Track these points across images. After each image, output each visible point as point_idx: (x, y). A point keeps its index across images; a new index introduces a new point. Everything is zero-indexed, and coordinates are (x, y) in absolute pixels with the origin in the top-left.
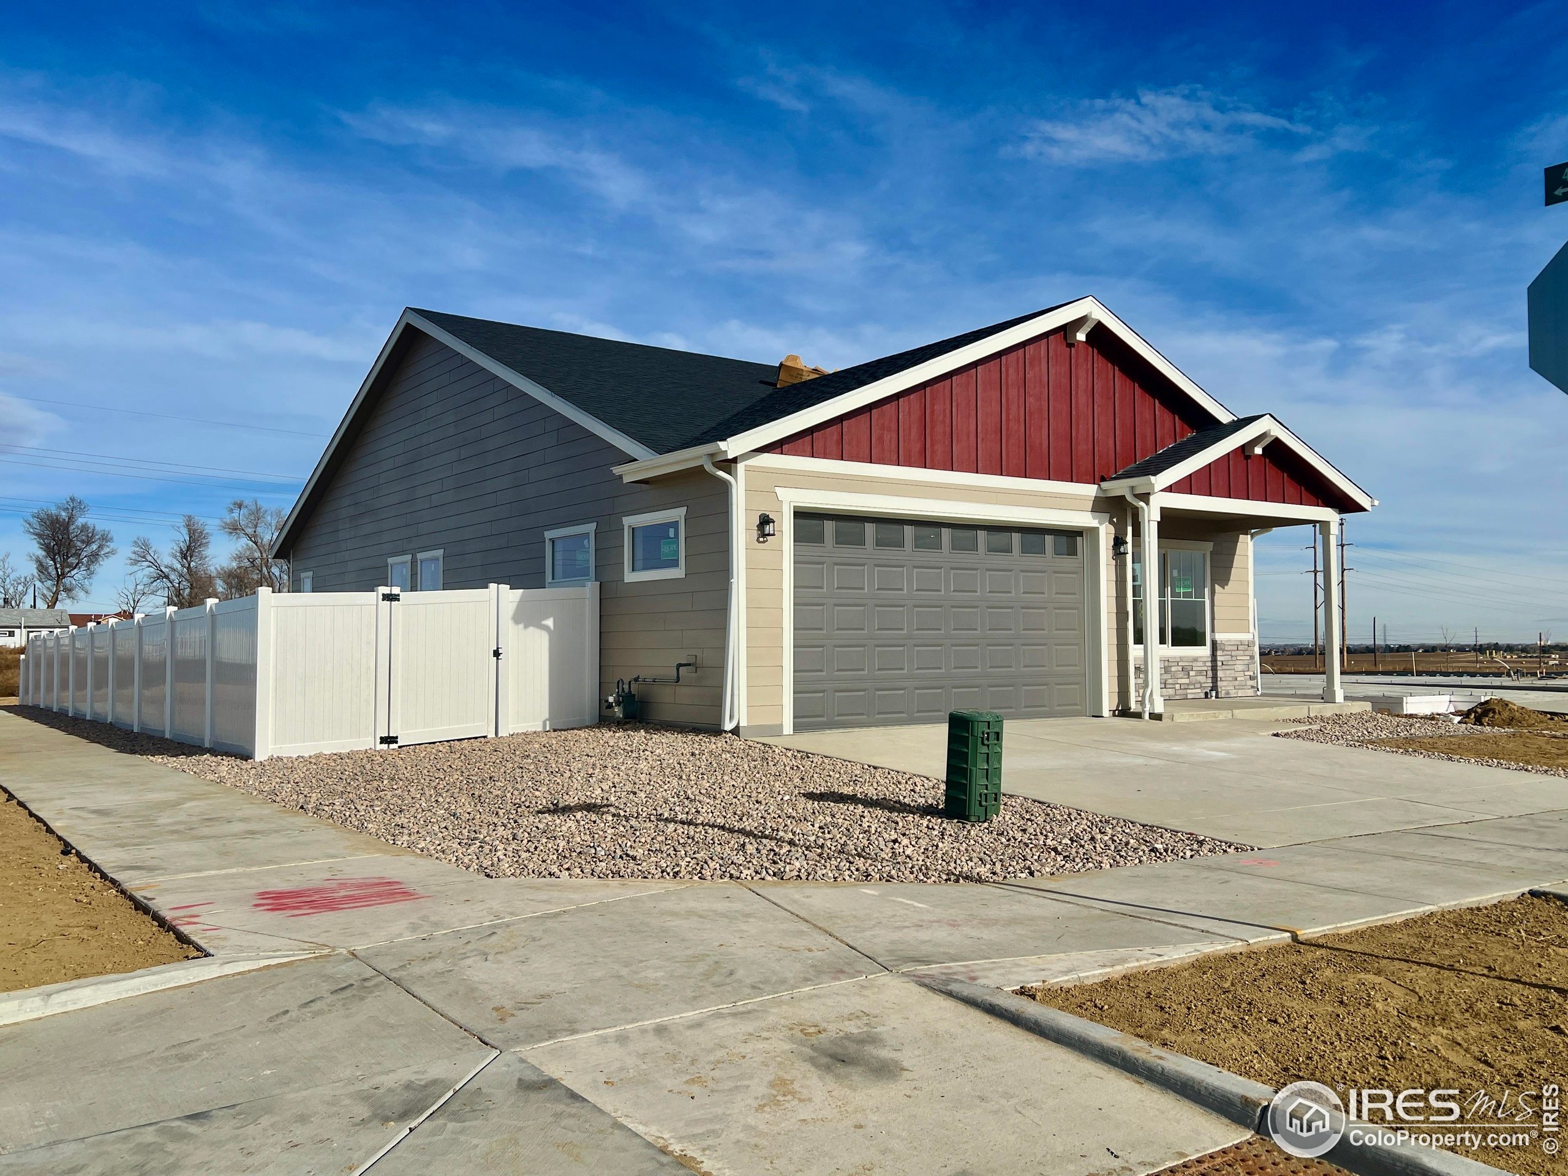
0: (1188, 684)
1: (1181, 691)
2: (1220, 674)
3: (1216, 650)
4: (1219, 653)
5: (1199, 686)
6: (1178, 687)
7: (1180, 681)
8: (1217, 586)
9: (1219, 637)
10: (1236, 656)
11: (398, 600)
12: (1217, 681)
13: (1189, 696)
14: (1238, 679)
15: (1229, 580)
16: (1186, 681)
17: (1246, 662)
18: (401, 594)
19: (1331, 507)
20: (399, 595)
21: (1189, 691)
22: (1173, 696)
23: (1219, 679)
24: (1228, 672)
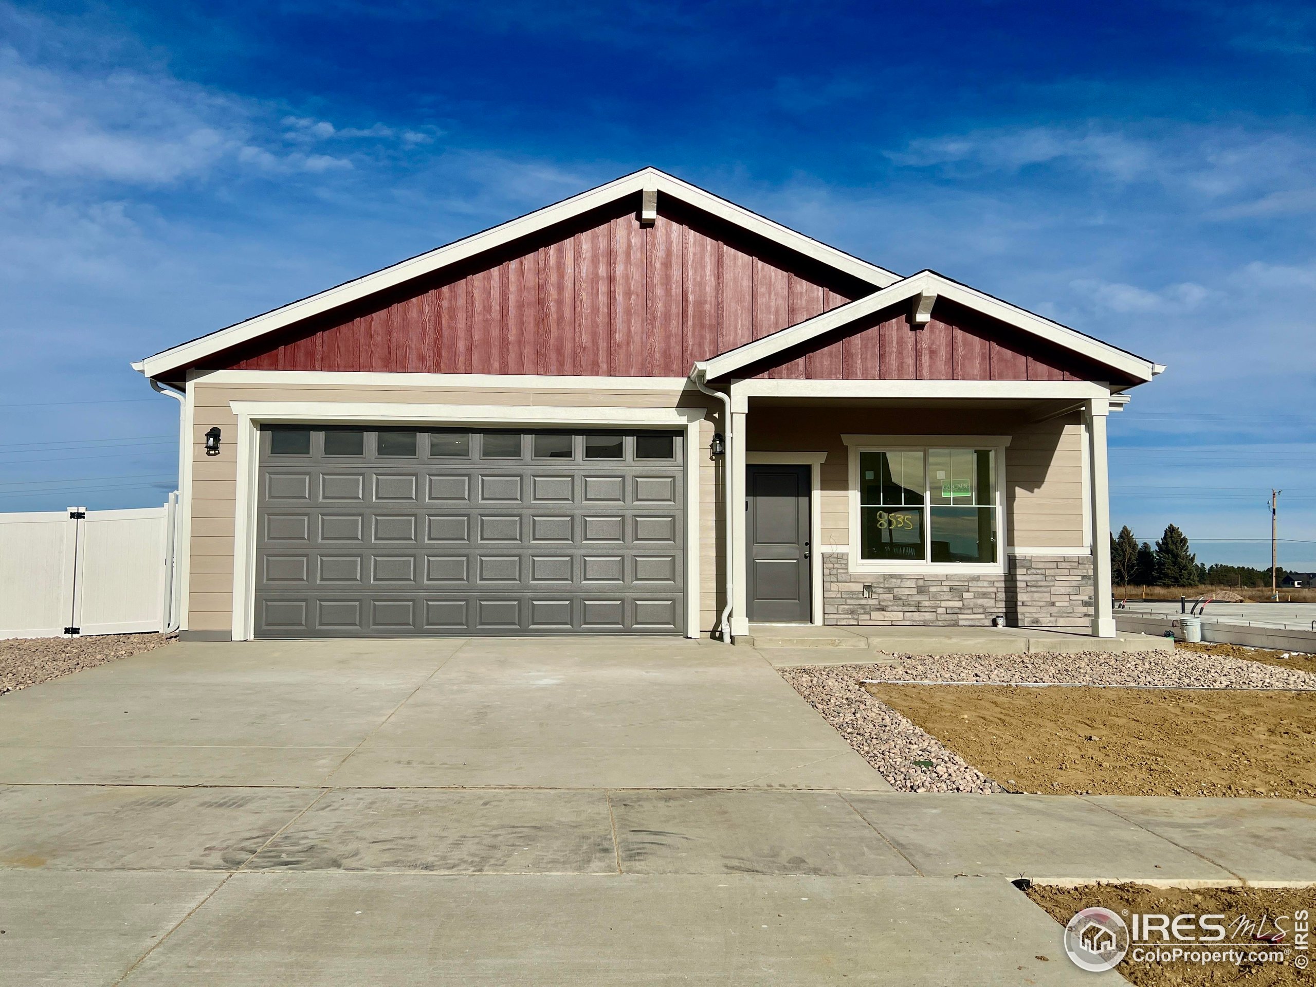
0: (960, 608)
1: (947, 617)
2: (1021, 597)
3: (1016, 568)
4: (1019, 571)
5: (981, 610)
6: (940, 611)
7: (944, 604)
8: (1018, 490)
9: (1020, 551)
10: (1054, 576)
11: (84, 518)
12: (1016, 605)
13: (961, 623)
14: (1057, 604)
15: (1043, 482)
16: (960, 604)
17: (1074, 583)
18: (86, 512)
19: (1091, 381)
20: (84, 514)
21: (961, 616)
22: (933, 622)
23: (1019, 604)
24: (1036, 595)
